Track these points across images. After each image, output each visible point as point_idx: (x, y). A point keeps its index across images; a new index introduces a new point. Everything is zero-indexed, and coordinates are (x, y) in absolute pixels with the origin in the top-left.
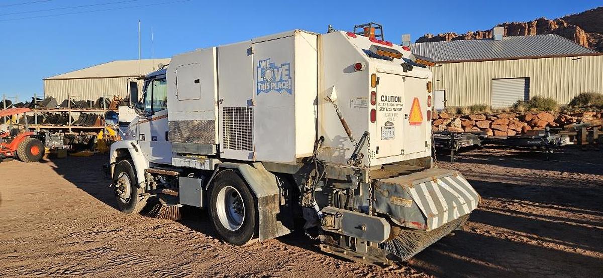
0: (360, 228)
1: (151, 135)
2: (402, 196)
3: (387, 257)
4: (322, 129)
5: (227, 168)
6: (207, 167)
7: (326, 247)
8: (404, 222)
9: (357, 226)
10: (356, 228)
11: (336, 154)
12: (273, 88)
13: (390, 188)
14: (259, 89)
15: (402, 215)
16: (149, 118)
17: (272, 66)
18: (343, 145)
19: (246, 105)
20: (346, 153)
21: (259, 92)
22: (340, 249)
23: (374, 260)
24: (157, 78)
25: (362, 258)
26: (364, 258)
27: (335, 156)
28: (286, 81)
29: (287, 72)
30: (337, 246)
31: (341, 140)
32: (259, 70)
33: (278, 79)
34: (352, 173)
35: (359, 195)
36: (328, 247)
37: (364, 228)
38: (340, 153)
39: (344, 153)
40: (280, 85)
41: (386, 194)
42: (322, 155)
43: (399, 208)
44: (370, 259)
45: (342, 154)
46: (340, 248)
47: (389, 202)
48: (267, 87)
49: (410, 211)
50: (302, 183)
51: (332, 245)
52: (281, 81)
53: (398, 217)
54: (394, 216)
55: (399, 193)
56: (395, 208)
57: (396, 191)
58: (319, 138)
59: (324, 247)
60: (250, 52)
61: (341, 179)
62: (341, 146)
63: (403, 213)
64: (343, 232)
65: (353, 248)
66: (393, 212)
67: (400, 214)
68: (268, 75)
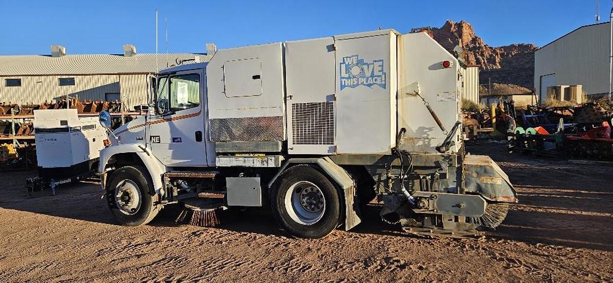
0: (459, 206)
1: (172, 135)
2: (492, 175)
3: (476, 229)
4: (403, 121)
5: (298, 164)
6: (272, 164)
7: (409, 229)
8: (495, 197)
9: (455, 205)
10: (453, 206)
11: (421, 143)
12: (362, 83)
13: (479, 169)
14: (343, 84)
15: (492, 191)
16: (168, 117)
17: (360, 63)
18: (428, 135)
19: (325, 101)
20: (431, 141)
21: (342, 87)
22: (425, 229)
23: (463, 233)
24: (178, 74)
25: (451, 233)
26: (453, 233)
27: (419, 146)
28: (379, 76)
29: (380, 68)
30: (421, 227)
31: (425, 131)
32: (343, 66)
33: (368, 74)
34: (441, 160)
35: (446, 178)
36: (411, 229)
37: (463, 205)
38: (424, 142)
39: (429, 142)
40: (370, 81)
41: (475, 175)
42: (404, 146)
43: (489, 186)
44: (459, 233)
45: (427, 143)
46: (425, 227)
47: (478, 182)
48: (354, 82)
49: (500, 187)
50: (377, 173)
51: (415, 227)
52: (372, 76)
53: (488, 194)
54: (484, 193)
55: (489, 173)
56: (486, 186)
57: (486, 171)
58: (399, 131)
59: (406, 229)
60: (332, 48)
61: (428, 165)
62: (426, 135)
63: (494, 189)
64: (439, 211)
65: (440, 225)
66: (483, 190)
67: (491, 191)
68: (356, 71)
